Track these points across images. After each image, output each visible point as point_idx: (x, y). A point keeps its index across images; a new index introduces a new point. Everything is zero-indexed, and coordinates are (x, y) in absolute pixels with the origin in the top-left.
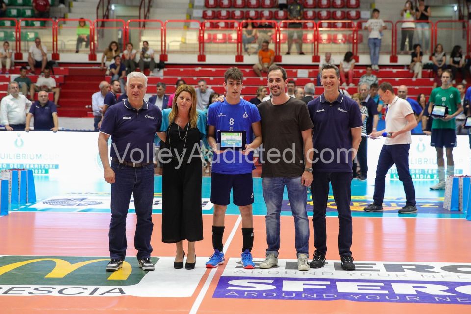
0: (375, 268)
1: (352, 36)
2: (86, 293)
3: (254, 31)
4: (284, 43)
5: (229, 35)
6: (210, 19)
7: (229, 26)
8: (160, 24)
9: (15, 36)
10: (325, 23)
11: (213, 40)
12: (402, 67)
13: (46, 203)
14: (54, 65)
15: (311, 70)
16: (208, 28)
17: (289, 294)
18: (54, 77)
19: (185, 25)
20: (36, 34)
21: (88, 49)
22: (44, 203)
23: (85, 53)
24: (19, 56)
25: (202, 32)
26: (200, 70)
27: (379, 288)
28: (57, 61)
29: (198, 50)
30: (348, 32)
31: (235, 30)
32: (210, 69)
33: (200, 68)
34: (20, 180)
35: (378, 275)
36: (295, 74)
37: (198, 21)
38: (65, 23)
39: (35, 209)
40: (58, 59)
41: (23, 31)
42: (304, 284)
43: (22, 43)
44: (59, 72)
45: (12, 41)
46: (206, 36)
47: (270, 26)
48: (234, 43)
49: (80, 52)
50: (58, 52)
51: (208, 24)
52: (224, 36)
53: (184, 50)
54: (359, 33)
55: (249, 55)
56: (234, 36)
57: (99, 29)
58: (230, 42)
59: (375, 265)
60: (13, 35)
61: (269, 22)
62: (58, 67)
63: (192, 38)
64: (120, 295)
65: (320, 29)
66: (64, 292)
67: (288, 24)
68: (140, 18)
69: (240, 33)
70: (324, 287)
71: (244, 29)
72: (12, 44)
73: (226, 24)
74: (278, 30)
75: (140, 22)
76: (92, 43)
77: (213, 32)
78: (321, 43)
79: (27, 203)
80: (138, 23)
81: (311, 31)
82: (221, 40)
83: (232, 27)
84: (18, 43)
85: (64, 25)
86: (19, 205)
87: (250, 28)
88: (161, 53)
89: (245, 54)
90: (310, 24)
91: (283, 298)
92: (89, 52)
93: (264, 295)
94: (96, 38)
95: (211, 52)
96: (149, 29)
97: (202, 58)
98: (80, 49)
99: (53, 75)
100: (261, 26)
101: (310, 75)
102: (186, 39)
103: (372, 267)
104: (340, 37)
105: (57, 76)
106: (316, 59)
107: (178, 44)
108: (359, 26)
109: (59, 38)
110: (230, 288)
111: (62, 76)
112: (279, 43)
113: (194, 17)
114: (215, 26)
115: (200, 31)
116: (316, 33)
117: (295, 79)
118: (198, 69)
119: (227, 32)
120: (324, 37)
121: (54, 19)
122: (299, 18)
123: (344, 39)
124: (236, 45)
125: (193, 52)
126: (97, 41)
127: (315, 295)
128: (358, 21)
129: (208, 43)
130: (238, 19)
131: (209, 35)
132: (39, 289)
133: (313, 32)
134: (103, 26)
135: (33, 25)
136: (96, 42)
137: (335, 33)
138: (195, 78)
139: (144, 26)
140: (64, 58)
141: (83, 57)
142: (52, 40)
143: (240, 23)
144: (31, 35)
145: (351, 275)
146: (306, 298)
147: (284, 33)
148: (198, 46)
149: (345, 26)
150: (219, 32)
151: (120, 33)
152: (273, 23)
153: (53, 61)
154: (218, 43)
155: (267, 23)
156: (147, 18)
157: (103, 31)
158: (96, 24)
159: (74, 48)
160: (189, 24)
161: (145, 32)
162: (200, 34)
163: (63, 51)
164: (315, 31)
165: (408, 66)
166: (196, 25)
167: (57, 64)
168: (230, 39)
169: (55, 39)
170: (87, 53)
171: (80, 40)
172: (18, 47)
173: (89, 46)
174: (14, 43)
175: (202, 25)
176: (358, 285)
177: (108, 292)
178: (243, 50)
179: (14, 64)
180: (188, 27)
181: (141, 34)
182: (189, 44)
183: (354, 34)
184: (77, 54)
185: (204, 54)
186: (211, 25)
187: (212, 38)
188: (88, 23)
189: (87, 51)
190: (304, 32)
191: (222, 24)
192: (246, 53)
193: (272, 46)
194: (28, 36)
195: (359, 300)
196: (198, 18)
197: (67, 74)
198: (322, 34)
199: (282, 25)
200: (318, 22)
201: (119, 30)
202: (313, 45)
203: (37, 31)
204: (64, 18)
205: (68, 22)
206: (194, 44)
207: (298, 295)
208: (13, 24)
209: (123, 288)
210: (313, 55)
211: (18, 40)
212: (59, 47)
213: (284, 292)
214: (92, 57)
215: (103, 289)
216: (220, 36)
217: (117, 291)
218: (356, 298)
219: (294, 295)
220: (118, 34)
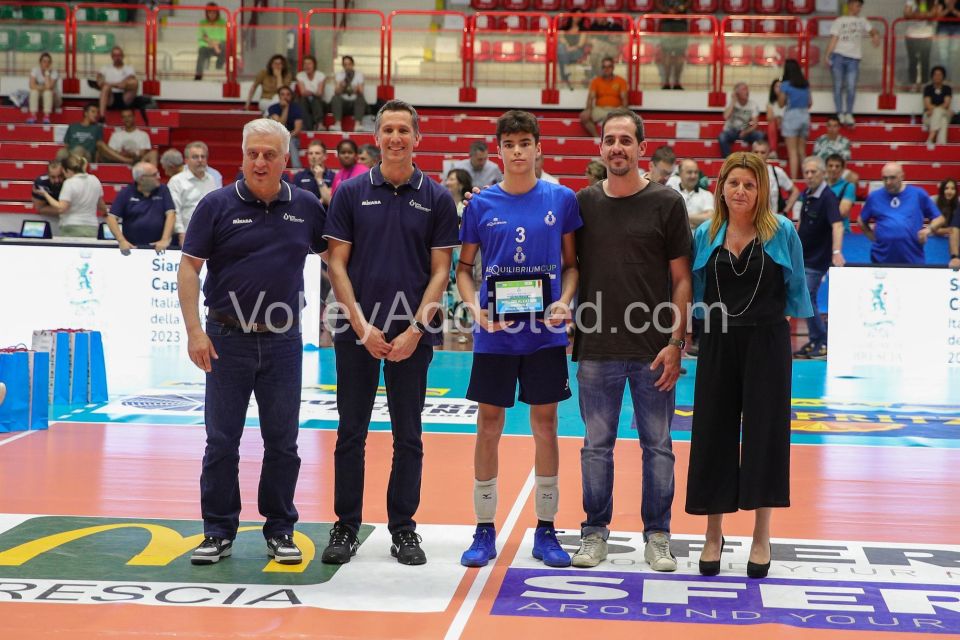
0: (844, 555)
1: (797, 49)
2: (217, 601)
3: (583, 36)
4: (648, 63)
5: (529, 44)
6: (486, 9)
7: (529, 26)
8: (378, 18)
9: (64, 41)
10: (738, 21)
11: (492, 54)
12: (905, 118)
13: (130, 404)
14: (149, 105)
15: (705, 124)
16: (482, 29)
17: (658, 609)
18: (148, 132)
19: (433, 22)
20: (110, 38)
21: (223, 72)
22: (124, 404)
23: (214, 81)
24: (71, 85)
25: (469, 38)
26: (464, 120)
27: (854, 599)
28: (155, 98)
29: (460, 76)
30: (789, 42)
31: (542, 35)
32: (486, 118)
33: (463, 116)
34: (73, 353)
35: (852, 570)
36: (671, 132)
37: (462, 14)
38: (172, 14)
39: (104, 417)
40: (157, 92)
41: (82, 31)
42: (690, 589)
43: (80, 58)
44: (159, 121)
45: (59, 52)
46: (477, 48)
47: (618, 28)
48: (538, 62)
49: (204, 78)
50: (157, 78)
51: (482, 21)
52: (518, 45)
53: (431, 76)
54: (813, 43)
55: (572, 89)
56: (540, 47)
57: (245, 28)
58: (533, 62)
59: (845, 548)
60: (60, 39)
61: (615, 18)
62: (157, 110)
63: (448, 50)
64: (289, 605)
65: (727, 34)
66: (167, 597)
67: (657, 21)
68: (335, 7)
69: (552, 40)
70: (734, 595)
71: (562, 33)
72: (58, 59)
73: (523, 19)
74: (636, 36)
75: (335, 14)
76: (231, 59)
77: (493, 38)
78: (728, 64)
79: (88, 402)
80: (331, 15)
81: (708, 38)
82: (511, 55)
83: (535, 27)
84: (71, 57)
85: (170, 20)
86: (71, 407)
87: (574, 30)
88: (379, 83)
89: (563, 87)
90: (705, 23)
91: (644, 618)
92: (225, 79)
93: (603, 610)
94: (239, 48)
95: (488, 82)
96: (352, 28)
97: (468, 94)
98: (205, 72)
99: (145, 128)
100: (597, 27)
101: (704, 133)
102: (434, 53)
103: (838, 554)
104: (770, 52)
105: (154, 130)
106: (717, 98)
107: (417, 62)
108: (813, 29)
109: (160, 47)
110: (528, 594)
111: (166, 129)
112: (637, 63)
113: (452, 6)
114: (498, 25)
115: (465, 35)
116: (719, 43)
117: (671, 143)
118: (460, 118)
119: (525, 38)
120: (736, 51)
121: (148, 6)
122: (682, 8)
123: (779, 57)
124: (543, 67)
125: (451, 82)
126: (242, 53)
127: (714, 613)
128: (811, 17)
129: (484, 61)
130: (547, 10)
131: (485, 45)
132: (114, 590)
133: (712, 41)
134: (254, 22)
135: (103, 18)
136: (238, 57)
137: (760, 43)
138: (453, 138)
139: (344, 24)
140: (169, 91)
141: (211, 90)
142: (144, 52)
143: (552, 20)
144: (100, 40)
145: (792, 570)
146: (695, 619)
147: (649, 41)
148: (460, 67)
149: (780, 28)
150: (506, 38)
151: (292, 37)
152: (625, 20)
153: (147, 96)
154: (505, 61)
155: (611, 20)
156: (350, 5)
157: (254, 32)
158: (239, 16)
159: (192, 68)
160: (443, 21)
161: (346, 35)
162: (465, 41)
163: (167, 76)
164: (716, 39)
165: (919, 118)
166: (455, 22)
167: (154, 104)
168: (530, 53)
169: (151, 50)
170: (219, 81)
171: (205, 53)
172: (70, 66)
173: (225, 66)
174: (62, 57)
175: (470, 23)
176: (807, 593)
177: (263, 599)
178: (559, 78)
179: (61, 102)
180: (438, 27)
181: (336, 41)
182: (441, 63)
183: (800, 46)
184: (198, 83)
185: (474, 85)
186: (489, 22)
187: (492, 50)
188: (223, 15)
189: (218, 76)
190: (691, 40)
191: (513, 21)
192: (565, 84)
193: (621, 70)
194: (93, 40)
195: (810, 624)
196: (462, 6)
197: (176, 125)
198: (730, 45)
199: (643, 24)
200: (722, 18)
201: (289, 32)
202: (712, 68)
203: (111, 31)
204: (171, 3)
205: (179, 12)
206: (452, 63)
207: (677, 613)
208: (61, 16)
209: (297, 590)
210: (712, 90)
211: (71, 50)
212: (159, 67)
213: (646, 604)
214: (231, 88)
215: (253, 591)
216: (508, 47)
217: (284, 596)
218: (804, 620)
219: (668, 612)
220: (288, 41)
